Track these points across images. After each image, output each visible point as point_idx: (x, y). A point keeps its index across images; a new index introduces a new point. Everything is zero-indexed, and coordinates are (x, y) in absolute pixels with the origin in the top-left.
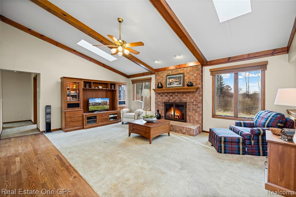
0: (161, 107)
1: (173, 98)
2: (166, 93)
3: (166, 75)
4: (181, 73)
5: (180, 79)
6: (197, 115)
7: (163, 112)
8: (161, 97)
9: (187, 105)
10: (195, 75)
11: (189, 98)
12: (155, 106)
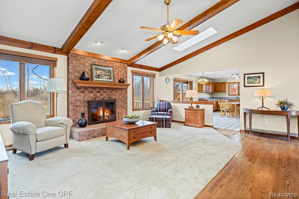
1: (101, 95)
2: (91, 89)
3: (91, 63)
4: (110, 66)
5: (110, 73)
6: (124, 110)
8: (82, 94)
9: (117, 102)
11: (118, 95)
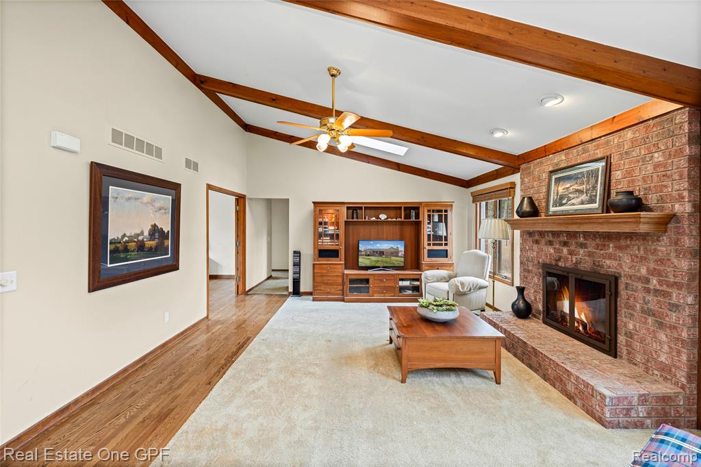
0: (536, 280)
2: (550, 235)
3: (551, 169)
4: (599, 155)
5: (592, 181)
7: (540, 296)
8: (535, 247)
9: (621, 287)
10: (658, 157)
11: (627, 260)
12: (521, 272)
